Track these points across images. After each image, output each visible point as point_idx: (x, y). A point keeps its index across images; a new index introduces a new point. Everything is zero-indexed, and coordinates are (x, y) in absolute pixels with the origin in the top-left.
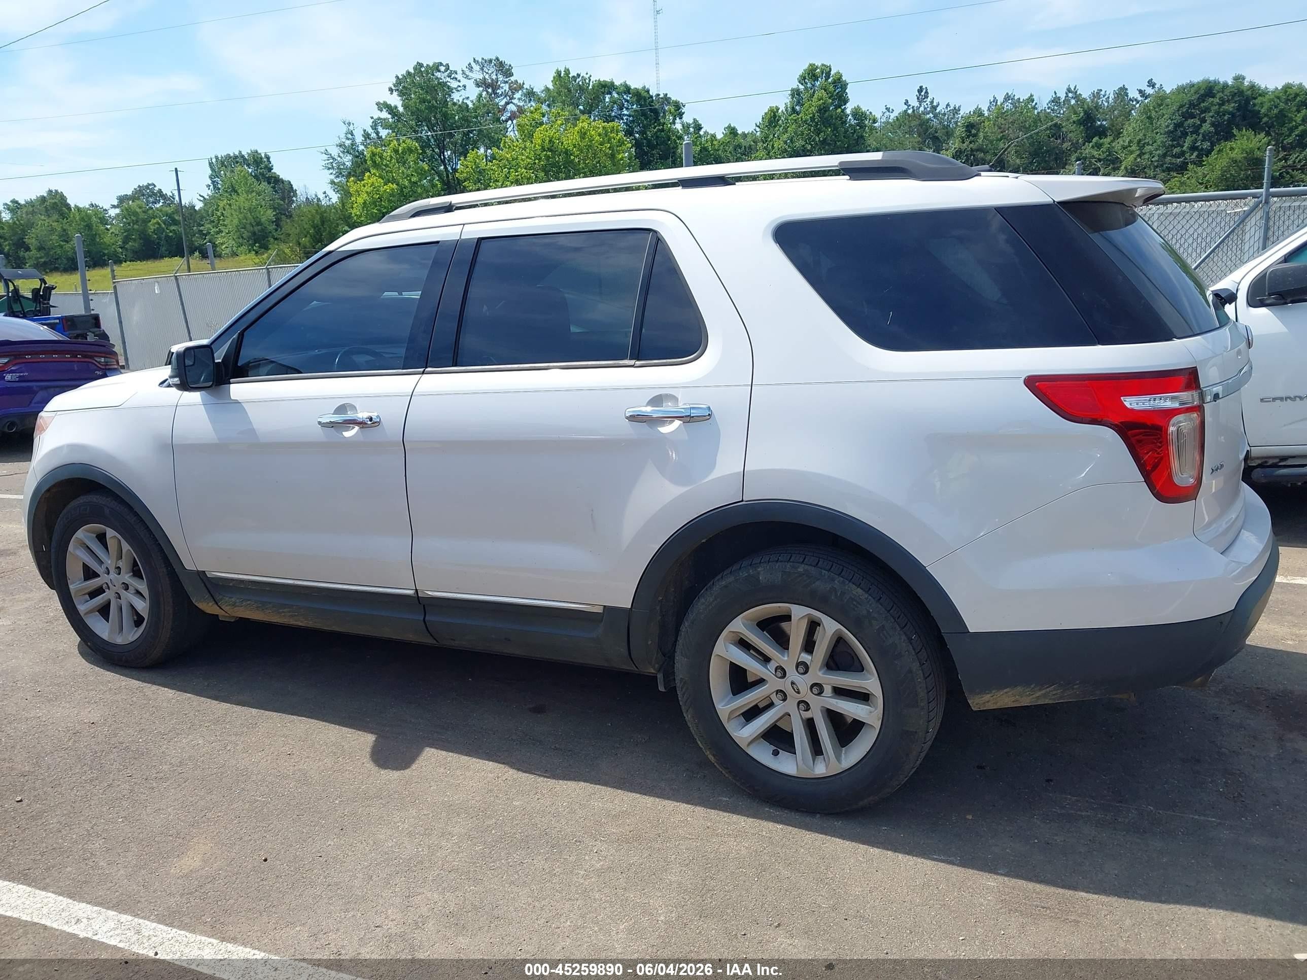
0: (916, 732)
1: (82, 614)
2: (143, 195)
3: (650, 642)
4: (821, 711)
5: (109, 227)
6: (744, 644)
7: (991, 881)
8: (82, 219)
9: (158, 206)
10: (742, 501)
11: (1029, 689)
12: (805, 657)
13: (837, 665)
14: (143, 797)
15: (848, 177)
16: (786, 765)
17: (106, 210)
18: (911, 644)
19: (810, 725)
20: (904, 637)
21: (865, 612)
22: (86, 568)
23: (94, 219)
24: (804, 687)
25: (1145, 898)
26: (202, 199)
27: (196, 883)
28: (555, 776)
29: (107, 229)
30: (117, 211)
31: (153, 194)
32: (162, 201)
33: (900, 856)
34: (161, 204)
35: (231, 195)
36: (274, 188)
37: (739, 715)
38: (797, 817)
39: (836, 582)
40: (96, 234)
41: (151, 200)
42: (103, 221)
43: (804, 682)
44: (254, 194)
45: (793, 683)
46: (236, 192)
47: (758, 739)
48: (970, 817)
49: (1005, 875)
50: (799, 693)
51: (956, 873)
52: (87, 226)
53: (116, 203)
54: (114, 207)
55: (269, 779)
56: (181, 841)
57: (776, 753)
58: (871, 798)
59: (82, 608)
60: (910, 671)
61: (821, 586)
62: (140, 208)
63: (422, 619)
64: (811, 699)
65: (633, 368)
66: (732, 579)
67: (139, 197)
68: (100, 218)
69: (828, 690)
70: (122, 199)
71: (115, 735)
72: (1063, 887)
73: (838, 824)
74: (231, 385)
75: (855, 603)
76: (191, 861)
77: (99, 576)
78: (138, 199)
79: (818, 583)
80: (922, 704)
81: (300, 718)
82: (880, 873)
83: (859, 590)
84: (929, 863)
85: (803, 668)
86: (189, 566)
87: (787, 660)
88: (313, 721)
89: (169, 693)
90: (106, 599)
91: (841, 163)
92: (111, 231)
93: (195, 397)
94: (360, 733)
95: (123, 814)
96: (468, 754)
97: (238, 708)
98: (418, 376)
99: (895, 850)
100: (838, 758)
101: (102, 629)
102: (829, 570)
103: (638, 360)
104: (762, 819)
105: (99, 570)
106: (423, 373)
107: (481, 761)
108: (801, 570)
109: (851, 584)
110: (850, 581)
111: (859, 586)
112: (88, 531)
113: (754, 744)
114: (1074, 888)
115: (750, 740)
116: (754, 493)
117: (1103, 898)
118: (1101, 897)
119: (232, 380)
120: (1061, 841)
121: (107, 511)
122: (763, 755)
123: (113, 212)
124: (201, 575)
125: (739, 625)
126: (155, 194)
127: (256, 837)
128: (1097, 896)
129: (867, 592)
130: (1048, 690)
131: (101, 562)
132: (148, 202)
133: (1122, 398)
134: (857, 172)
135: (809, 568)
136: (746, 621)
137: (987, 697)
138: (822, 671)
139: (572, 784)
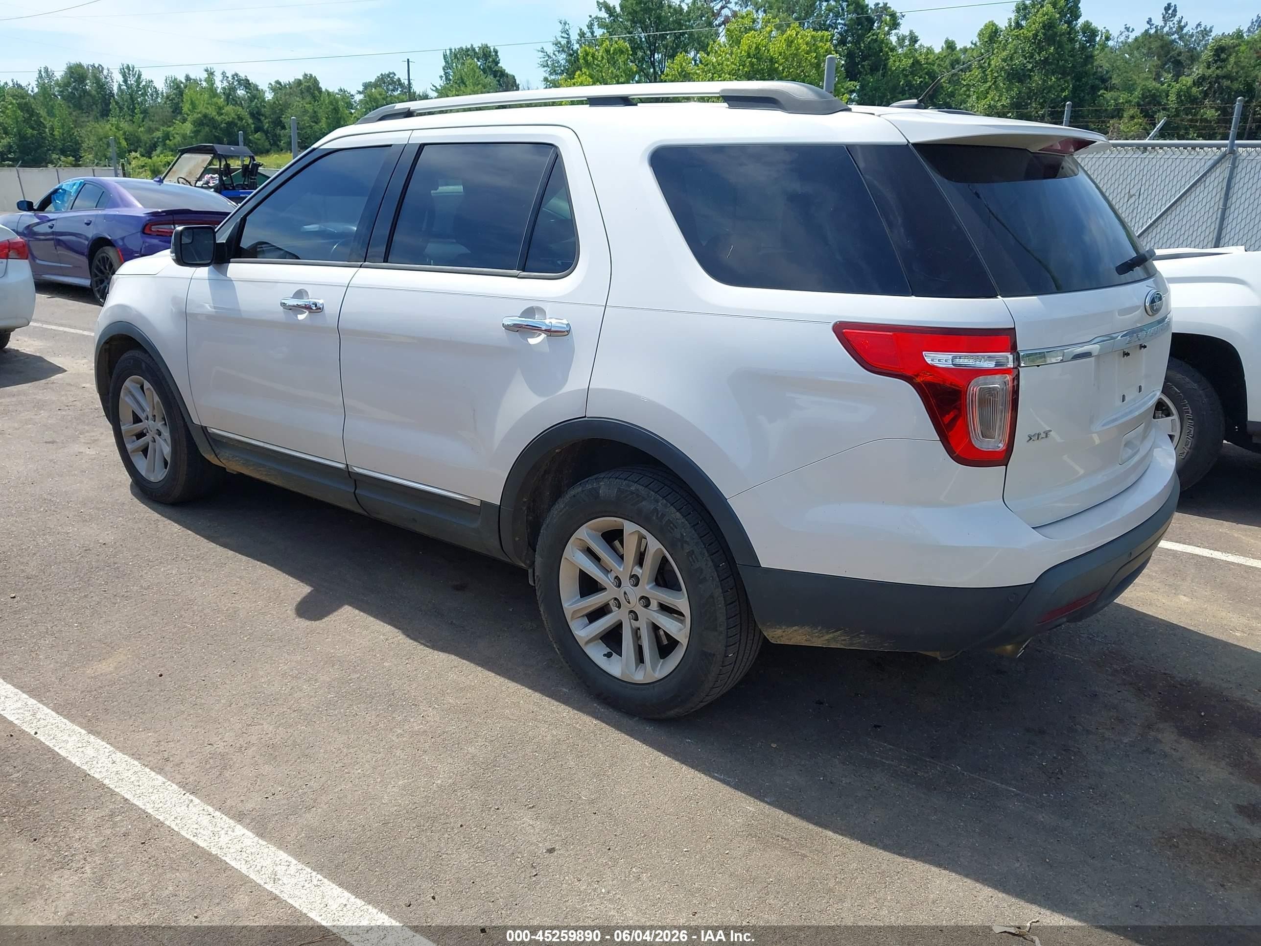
0: (714, 655)
1: (129, 451)
2: (384, 83)
3: (517, 539)
4: (647, 623)
5: (353, 111)
6: (590, 552)
7: (750, 806)
8: (331, 103)
9: (396, 93)
10: (585, 417)
11: (816, 631)
12: (638, 571)
13: (664, 580)
14: (105, 609)
15: (726, 105)
16: (615, 667)
17: (352, 95)
18: (716, 571)
19: (636, 632)
20: (710, 563)
21: (679, 536)
22: (135, 415)
23: (341, 103)
24: (634, 598)
25: (885, 848)
26: (434, 89)
27: (99, 684)
28: (433, 647)
29: (351, 113)
30: (361, 97)
31: (393, 82)
32: (400, 89)
33: (684, 767)
34: (399, 92)
35: (459, 86)
36: (499, 81)
37: (583, 616)
38: (616, 715)
39: (660, 504)
40: (341, 118)
41: (391, 87)
42: (350, 106)
43: (634, 594)
44: (480, 86)
45: (625, 593)
46: (465, 84)
47: (595, 640)
48: (774, 745)
49: (769, 804)
50: (629, 602)
51: (724, 791)
52: (335, 109)
53: (361, 89)
54: (359, 92)
55: (207, 611)
56: (110, 649)
57: (609, 655)
58: (676, 710)
59: (129, 447)
60: (712, 596)
61: (646, 506)
62: (380, 95)
63: (353, 491)
64: (640, 609)
65: (516, 279)
66: (580, 489)
67: (380, 84)
68: (347, 103)
69: (654, 605)
70: (367, 86)
71: (115, 556)
72: (816, 824)
73: (649, 729)
74: (230, 264)
75: (672, 525)
76: (106, 667)
77: (141, 421)
78: (380, 86)
79: (644, 503)
80: (721, 629)
81: (263, 564)
82: (654, 781)
83: (678, 515)
84: (705, 779)
85: (636, 580)
86: (196, 421)
87: (622, 570)
88: (272, 568)
89: (176, 528)
90: (145, 442)
91: (723, 91)
92: (354, 115)
93: (203, 272)
94: (301, 584)
95: (81, 620)
96: (376, 616)
97: (219, 549)
98: (356, 269)
99: (684, 762)
100: (654, 669)
101: (141, 465)
102: (656, 492)
103: (524, 271)
104: (584, 712)
105: (142, 416)
106: (361, 267)
107: (382, 623)
108: (633, 488)
109: (672, 507)
110: (672, 505)
111: (678, 510)
112: (132, 381)
113: (591, 644)
114: (825, 826)
115: (588, 639)
116: (596, 411)
117: (846, 840)
118: (844, 839)
119: (232, 260)
120: (846, 783)
121: (144, 365)
122: (597, 654)
123: (359, 97)
124: (204, 429)
125: (586, 533)
126: (394, 82)
127: (166, 656)
128: (841, 837)
129: (684, 517)
130: (835, 634)
131: (143, 410)
132: (388, 89)
133: (924, 353)
134: (735, 100)
135: (641, 487)
136: (590, 531)
137: (779, 632)
138: (651, 586)
139: (443, 656)
